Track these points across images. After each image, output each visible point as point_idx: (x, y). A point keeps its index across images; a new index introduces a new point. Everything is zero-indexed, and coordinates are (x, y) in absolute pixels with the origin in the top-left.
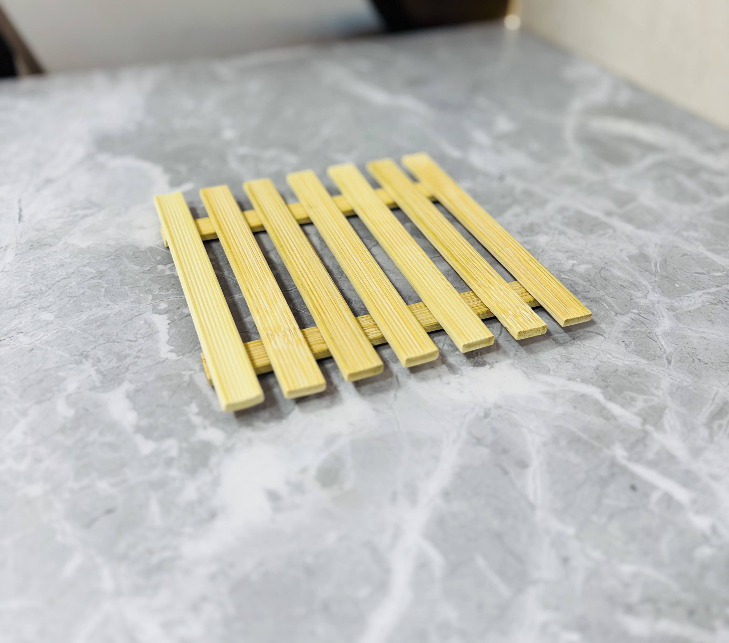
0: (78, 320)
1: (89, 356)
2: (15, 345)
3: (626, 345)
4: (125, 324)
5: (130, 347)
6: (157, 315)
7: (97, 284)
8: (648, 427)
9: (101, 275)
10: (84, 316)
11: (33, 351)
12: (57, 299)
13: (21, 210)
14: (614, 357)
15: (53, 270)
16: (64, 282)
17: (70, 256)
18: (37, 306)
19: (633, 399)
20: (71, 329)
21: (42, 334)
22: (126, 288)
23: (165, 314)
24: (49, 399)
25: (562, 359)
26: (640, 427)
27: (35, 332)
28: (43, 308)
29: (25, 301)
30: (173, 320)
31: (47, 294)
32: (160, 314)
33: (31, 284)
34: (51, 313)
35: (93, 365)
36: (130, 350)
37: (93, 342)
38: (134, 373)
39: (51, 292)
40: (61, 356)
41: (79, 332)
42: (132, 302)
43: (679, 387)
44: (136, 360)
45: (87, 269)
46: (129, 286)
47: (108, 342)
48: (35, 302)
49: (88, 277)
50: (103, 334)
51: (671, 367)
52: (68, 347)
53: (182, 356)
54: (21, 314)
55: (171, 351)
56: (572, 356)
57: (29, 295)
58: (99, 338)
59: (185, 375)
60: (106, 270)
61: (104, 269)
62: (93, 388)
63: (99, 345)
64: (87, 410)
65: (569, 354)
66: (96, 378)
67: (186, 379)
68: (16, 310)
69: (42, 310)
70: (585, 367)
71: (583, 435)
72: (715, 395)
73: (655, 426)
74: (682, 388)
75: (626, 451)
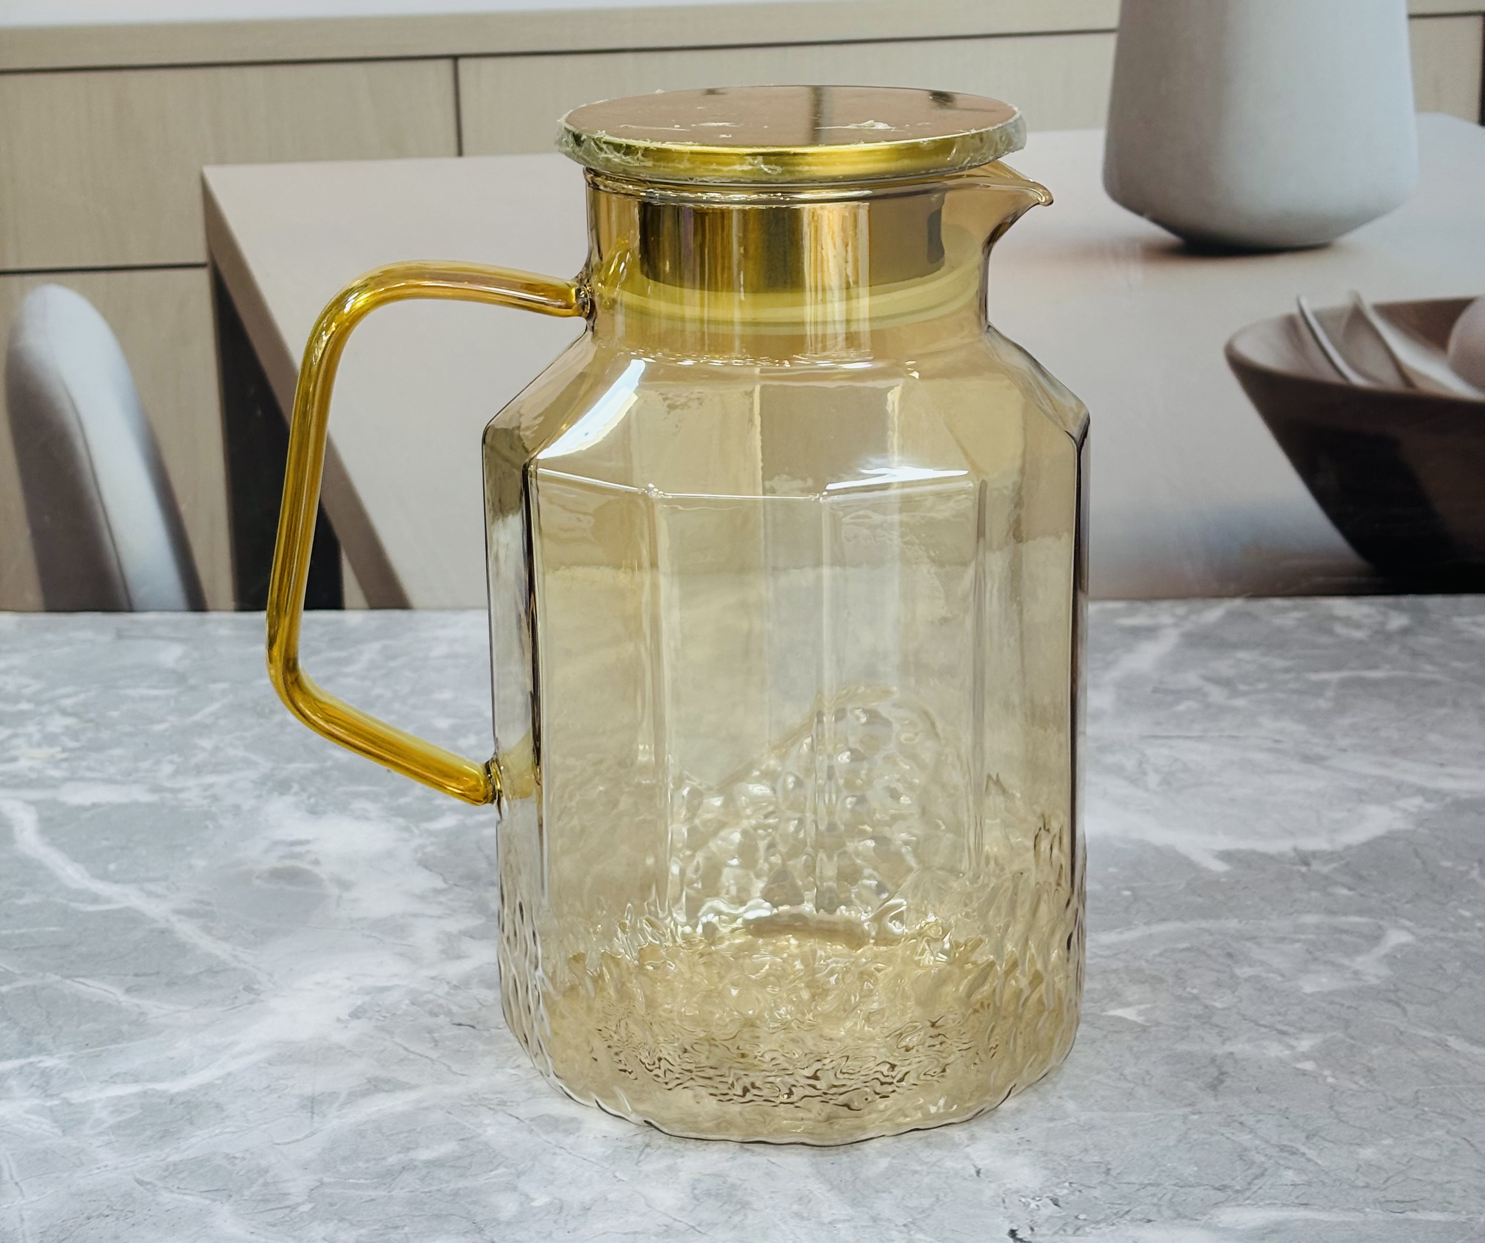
14: (222, 1132)
19: (118, 1111)
43: (83, 1164)
51: (130, 1178)
70: (236, 1096)
71: (118, 1046)
72: (21, 1190)
73: (51, 1109)
74: (78, 1167)
75: (46, 1068)
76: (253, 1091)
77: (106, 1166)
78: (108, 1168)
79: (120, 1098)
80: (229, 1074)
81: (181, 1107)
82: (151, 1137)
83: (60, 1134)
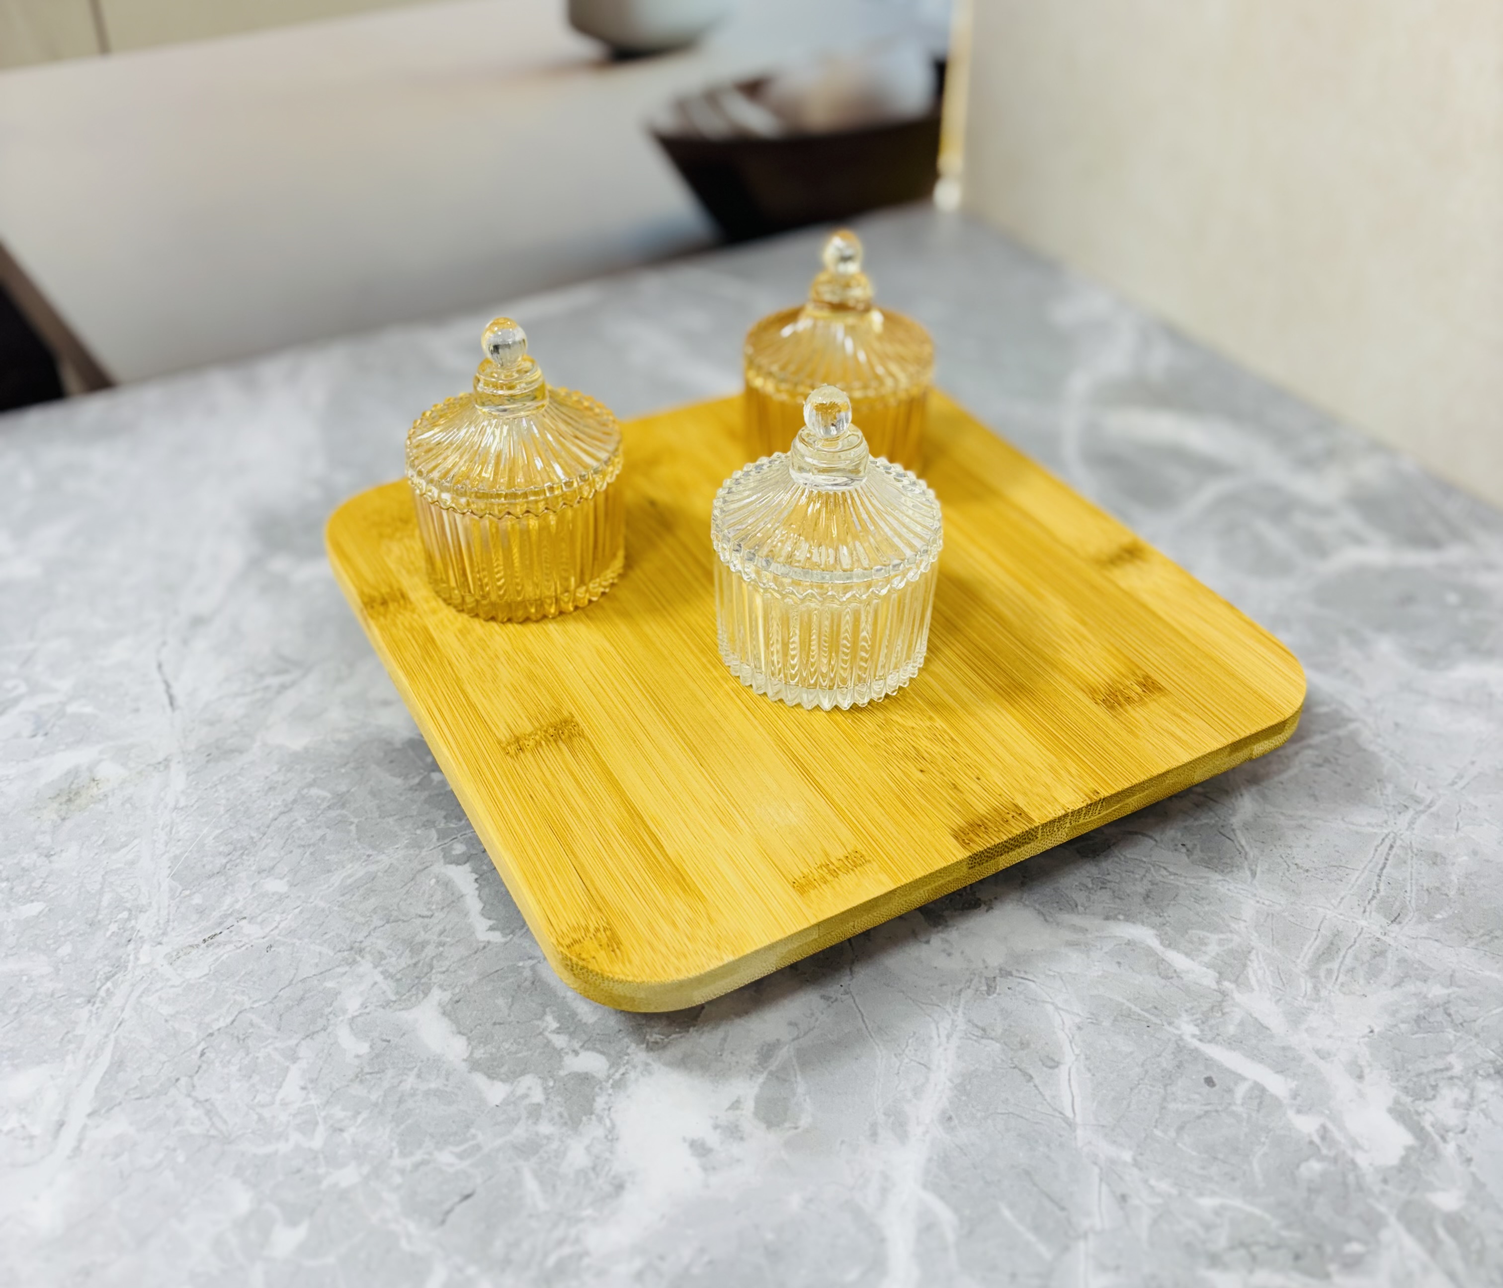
0: (329, 887)
1: (364, 949)
2: (240, 941)
3: (1188, 850)
4: (406, 888)
5: (426, 928)
6: (453, 867)
7: (340, 818)
8: (1227, 984)
9: (341, 800)
10: (336, 879)
11: (273, 949)
12: (282, 853)
13: (168, 686)
14: (1171, 874)
15: (259, 798)
16: (284, 819)
17: (279, 770)
18: (253, 868)
19: (1203, 942)
20: (322, 904)
21: (278, 918)
22: (391, 820)
23: (465, 863)
24: (324, 1029)
25: (1093, 884)
26: (1214, 986)
27: (265, 915)
28: (265, 870)
29: (231, 860)
30: (481, 872)
31: (263, 845)
32: (458, 864)
33: (231, 828)
34: (281, 879)
35: (375, 967)
36: (426, 932)
37: (364, 924)
38: (444, 972)
39: (269, 841)
40: (320, 953)
41: (336, 908)
42: (406, 847)
43: (1268, 915)
44: (441, 949)
45: (314, 791)
46: (396, 817)
47: (388, 922)
48: (248, 860)
49: (322, 807)
50: (375, 909)
51: (1255, 882)
52: (327, 936)
53: (511, 936)
54: (232, 885)
55: (491, 929)
56: (1108, 878)
57: (235, 849)
58: (370, 916)
59: (523, 967)
60: (348, 791)
61: (343, 788)
62: (386, 1005)
63: (375, 928)
64: (389, 1041)
65: (1104, 875)
66: (388, 988)
67: (527, 973)
68: (223, 879)
69: (264, 875)
70: (1129, 895)
71: (1133, 1007)
72: (1322, 922)
73: (1236, 981)
74: (1273, 915)
75: (1197, 1025)
76: (1114, 892)
77: (1258, 902)
78: (1258, 899)
79: (1187, 955)
80: (1107, 918)
81: (1165, 914)
82: (1209, 904)
83: (1254, 951)
